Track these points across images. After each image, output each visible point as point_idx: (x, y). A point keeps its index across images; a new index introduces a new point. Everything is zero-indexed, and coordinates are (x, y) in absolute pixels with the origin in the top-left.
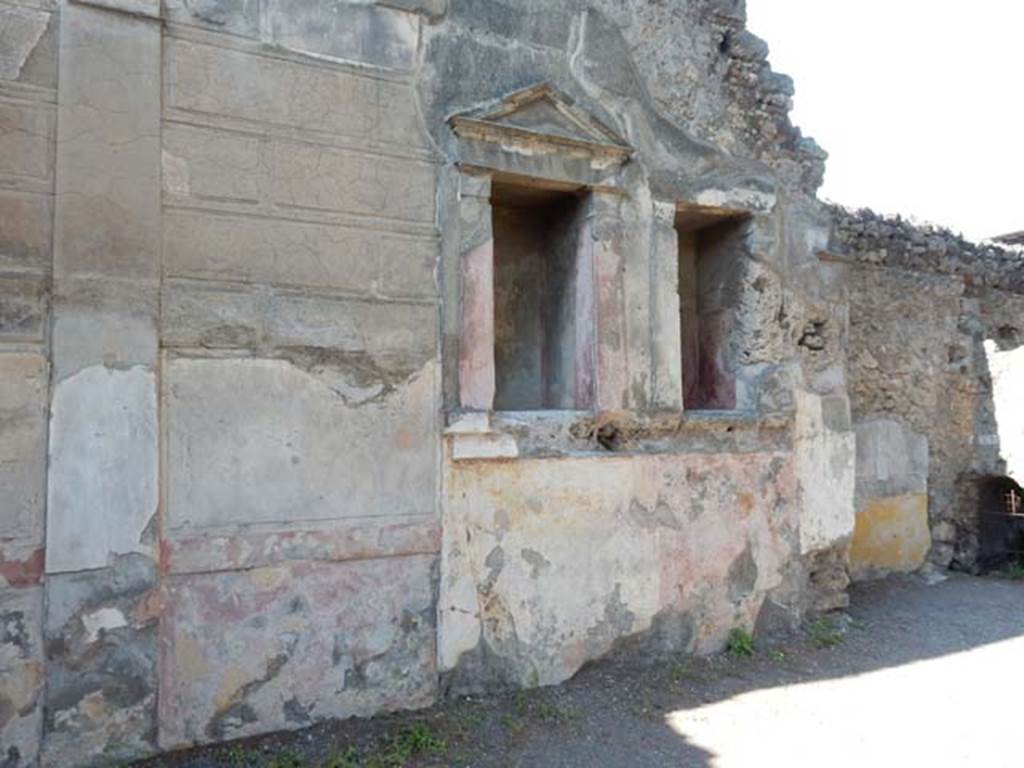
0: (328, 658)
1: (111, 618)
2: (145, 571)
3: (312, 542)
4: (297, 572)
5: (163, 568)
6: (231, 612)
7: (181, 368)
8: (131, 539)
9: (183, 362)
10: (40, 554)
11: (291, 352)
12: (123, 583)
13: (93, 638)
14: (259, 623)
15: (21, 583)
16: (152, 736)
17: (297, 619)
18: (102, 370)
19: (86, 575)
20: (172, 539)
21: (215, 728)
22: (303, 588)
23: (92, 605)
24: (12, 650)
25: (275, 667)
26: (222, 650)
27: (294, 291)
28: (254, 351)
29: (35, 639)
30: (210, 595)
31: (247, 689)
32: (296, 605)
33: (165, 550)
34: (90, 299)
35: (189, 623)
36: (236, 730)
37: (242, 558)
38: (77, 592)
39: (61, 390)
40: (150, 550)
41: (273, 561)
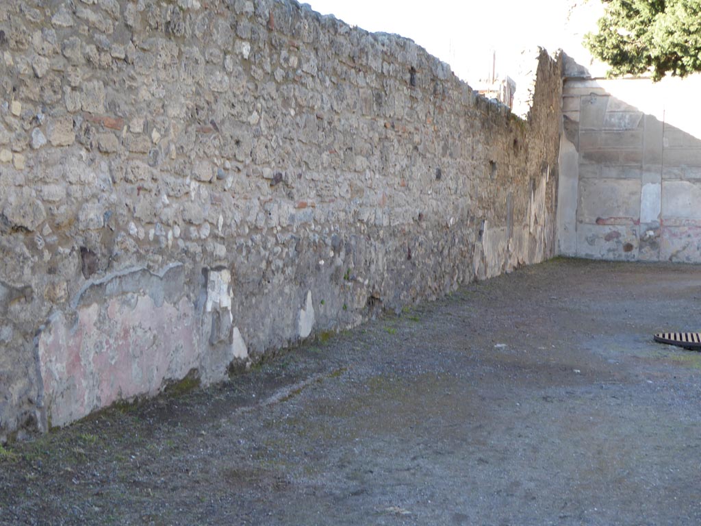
0: (696, 249)
1: (651, 233)
2: (658, 224)
3: (693, 222)
4: (689, 229)
5: (661, 224)
6: (675, 235)
7: (666, 183)
8: (655, 218)
9: (666, 182)
10: (639, 220)
11: (689, 180)
12: (653, 226)
13: (648, 236)
14: (681, 239)
15: (635, 224)
16: (658, 257)
17: (689, 239)
18: (650, 184)
19: (647, 224)
20: (663, 219)
21: (671, 259)
22: (691, 232)
23: (648, 230)
24: (634, 237)
25: (684, 248)
26: (673, 243)
27: (691, 166)
28: (681, 179)
29: (638, 235)
30: (670, 231)
31: (678, 252)
32: (689, 236)
33: (662, 221)
34: (649, 170)
35: (666, 236)
36: (674, 260)
37: (678, 224)
38: (645, 227)
39: (644, 187)
40: (659, 220)
41: (684, 225)
